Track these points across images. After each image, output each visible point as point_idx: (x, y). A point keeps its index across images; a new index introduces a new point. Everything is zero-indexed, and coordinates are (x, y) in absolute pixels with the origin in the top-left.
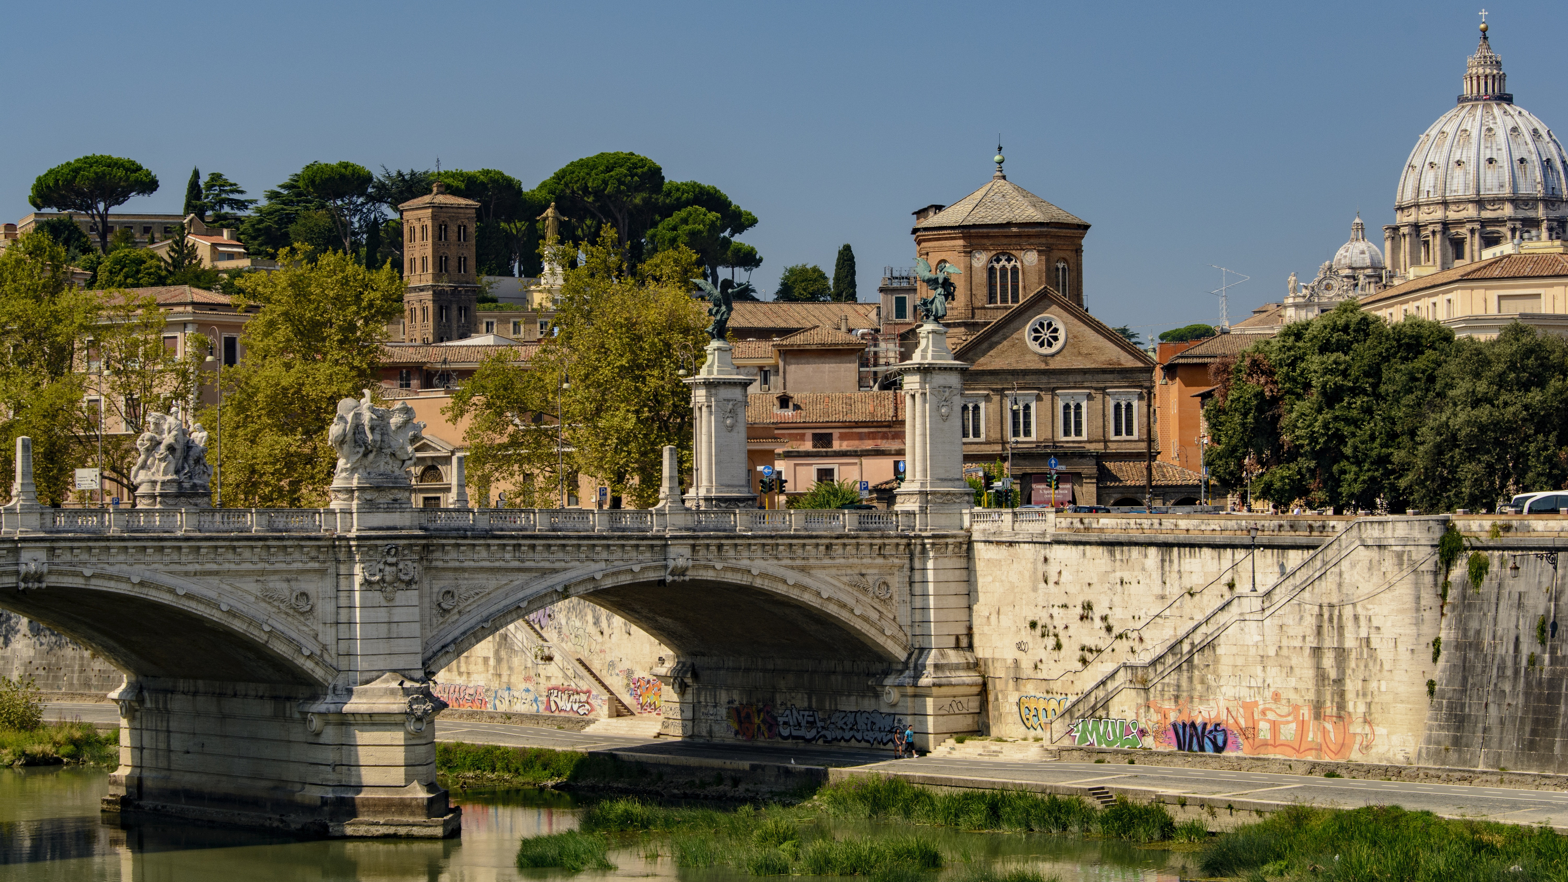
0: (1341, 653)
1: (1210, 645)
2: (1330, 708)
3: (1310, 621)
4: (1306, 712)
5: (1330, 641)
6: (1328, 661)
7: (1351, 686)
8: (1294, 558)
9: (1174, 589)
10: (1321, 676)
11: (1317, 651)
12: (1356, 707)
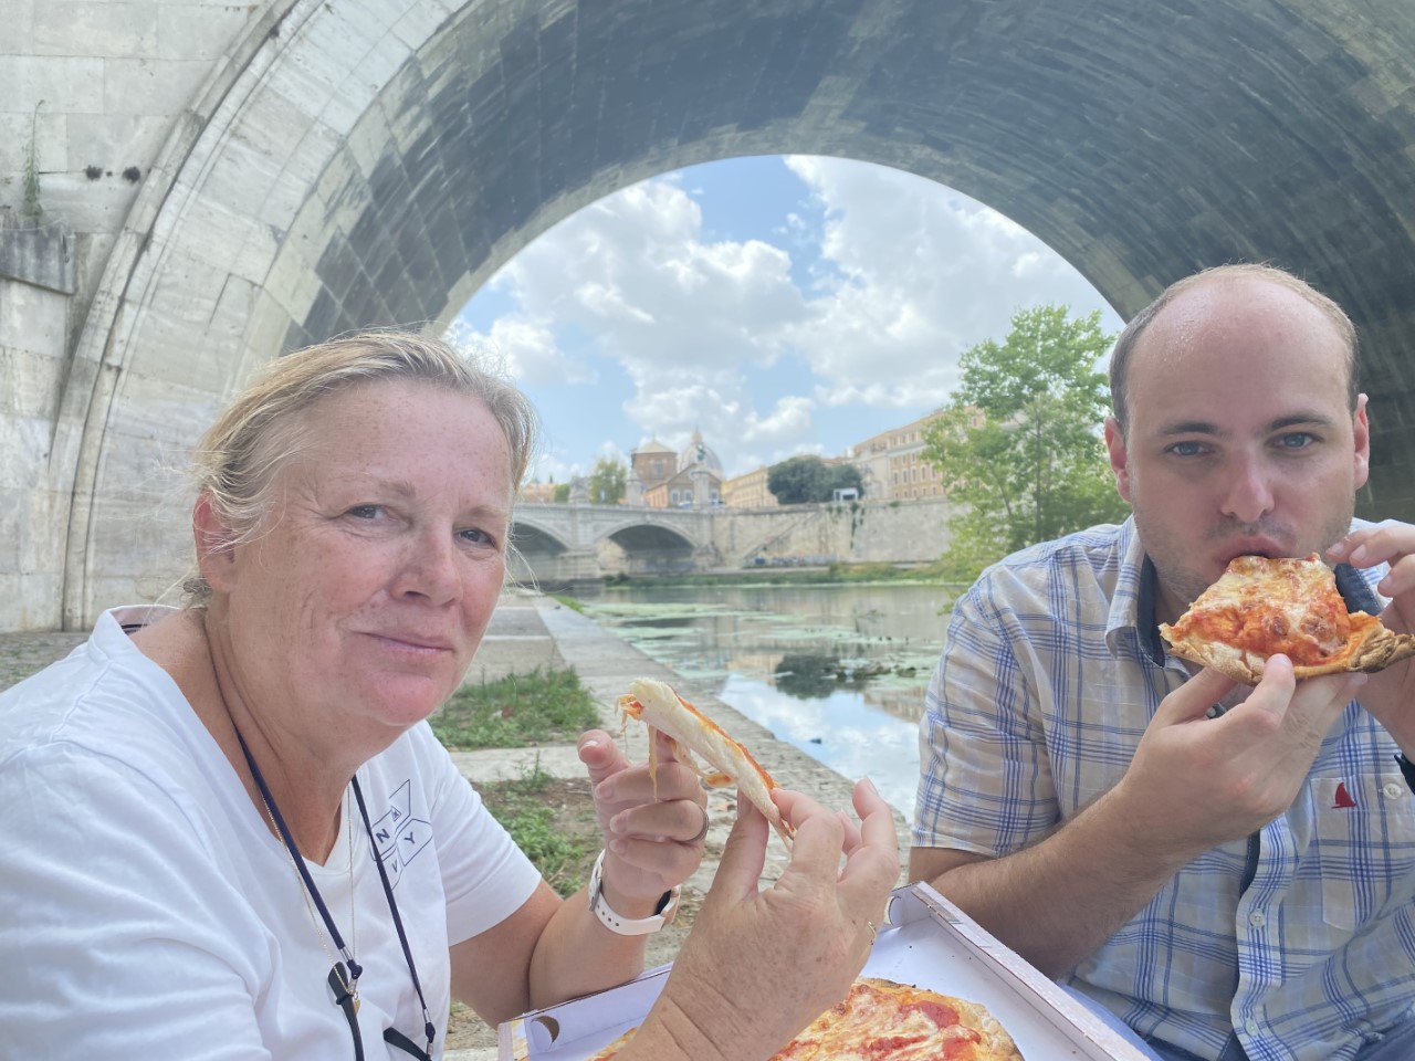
0: (827, 536)
1: (787, 538)
2: (824, 550)
3: (817, 529)
4: (817, 552)
5: (823, 533)
6: (823, 539)
7: (830, 544)
8: (810, 515)
9: (774, 524)
10: (821, 542)
11: (820, 537)
12: (831, 549)
